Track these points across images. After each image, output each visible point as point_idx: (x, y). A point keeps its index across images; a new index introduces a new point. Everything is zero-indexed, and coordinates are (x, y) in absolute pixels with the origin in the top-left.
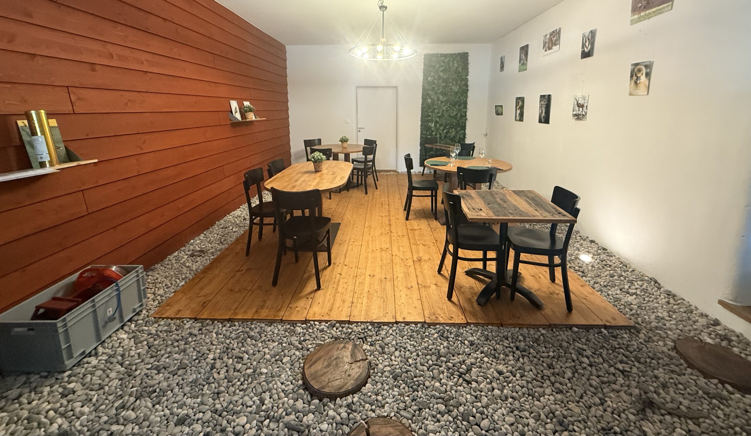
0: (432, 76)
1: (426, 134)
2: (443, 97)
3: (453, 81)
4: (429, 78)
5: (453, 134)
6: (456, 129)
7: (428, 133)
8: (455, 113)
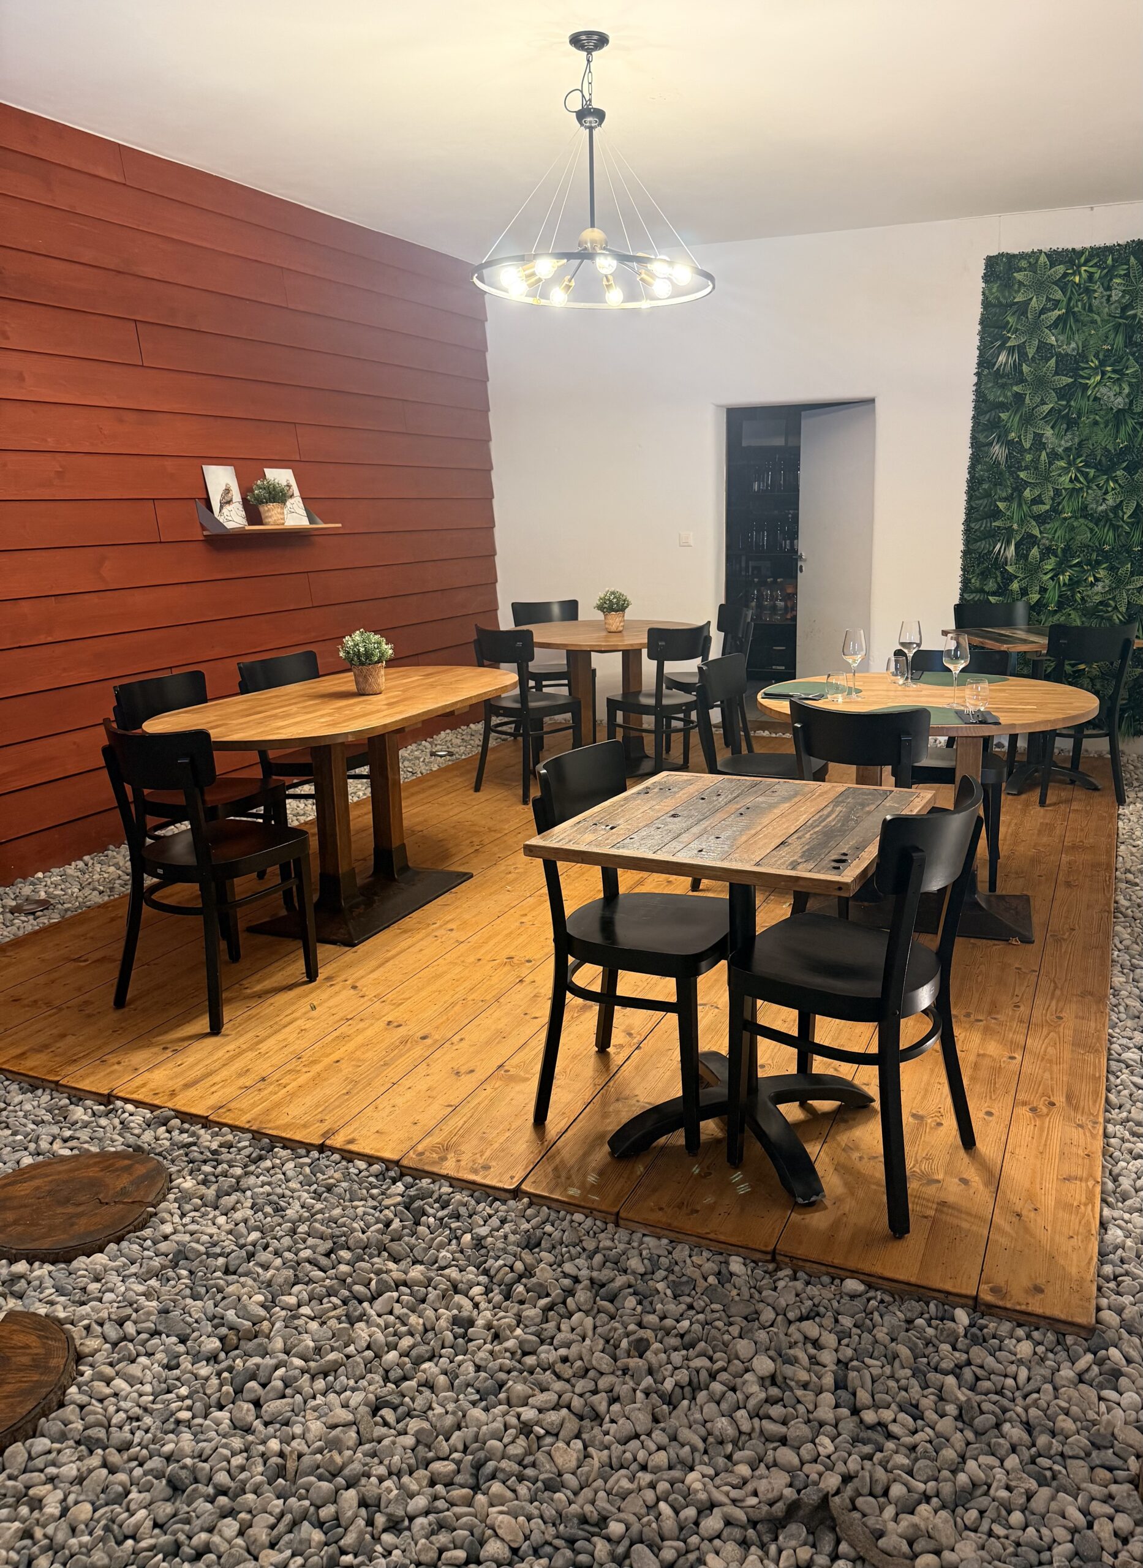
0: (1011, 350)
1: (981, 591)
2: (1059, 436)
3: (1102, 363)
4: (1002, 358)
5: (1099, 588)
6: (1112, 569)
7: (991, 585)
8: (1111, 501)
